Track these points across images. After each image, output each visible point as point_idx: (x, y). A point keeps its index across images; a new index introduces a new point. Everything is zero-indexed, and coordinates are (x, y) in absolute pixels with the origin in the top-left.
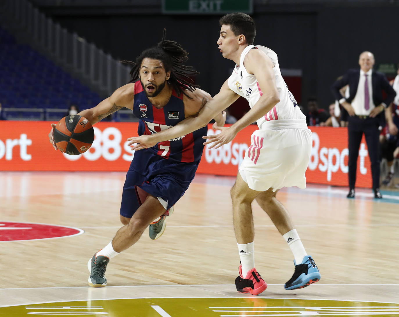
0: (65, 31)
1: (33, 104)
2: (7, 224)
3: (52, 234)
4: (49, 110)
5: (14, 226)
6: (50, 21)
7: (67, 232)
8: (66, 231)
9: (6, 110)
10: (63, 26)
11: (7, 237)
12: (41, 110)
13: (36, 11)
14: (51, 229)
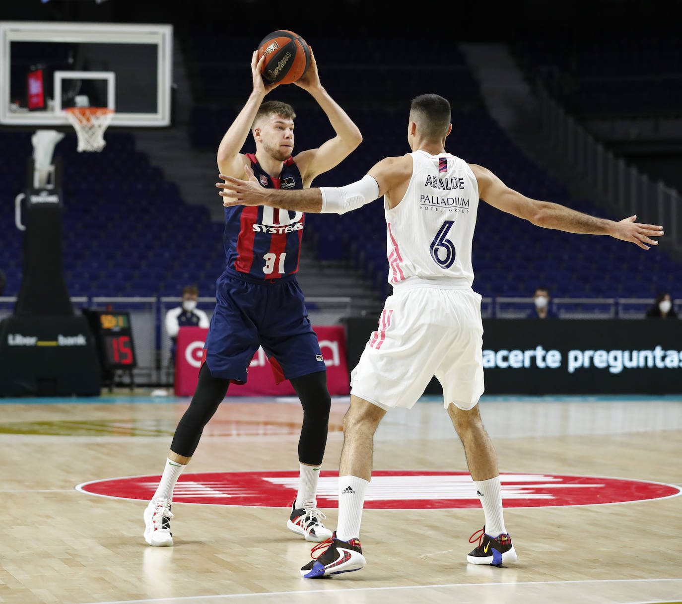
0: (645, 178)
1: (597, 292)
2: (566, 479)
3: (636, 494)
4: (623, 301)
5: (576, 481)
6: (622, 164)
7: (660, 492)
8: (657, 489)
9: (556, 301)
10: (641, 171)
11: (567, 499)
12: (611, 301)
13: (600, 148)
14: (634, 486)
